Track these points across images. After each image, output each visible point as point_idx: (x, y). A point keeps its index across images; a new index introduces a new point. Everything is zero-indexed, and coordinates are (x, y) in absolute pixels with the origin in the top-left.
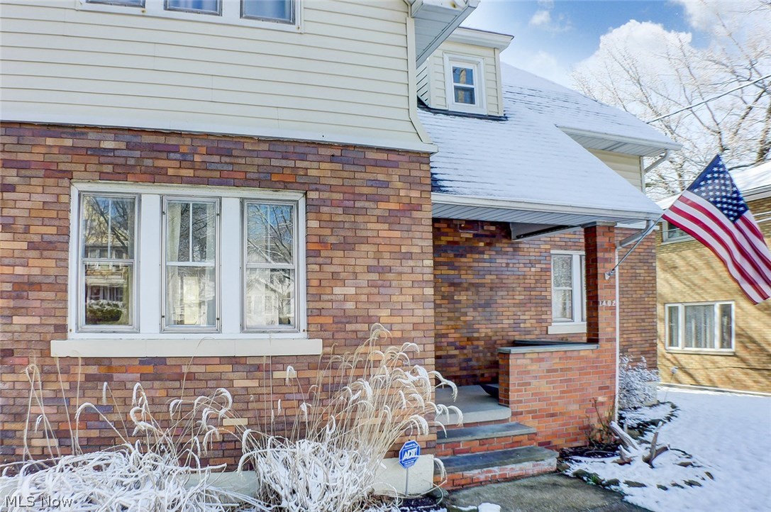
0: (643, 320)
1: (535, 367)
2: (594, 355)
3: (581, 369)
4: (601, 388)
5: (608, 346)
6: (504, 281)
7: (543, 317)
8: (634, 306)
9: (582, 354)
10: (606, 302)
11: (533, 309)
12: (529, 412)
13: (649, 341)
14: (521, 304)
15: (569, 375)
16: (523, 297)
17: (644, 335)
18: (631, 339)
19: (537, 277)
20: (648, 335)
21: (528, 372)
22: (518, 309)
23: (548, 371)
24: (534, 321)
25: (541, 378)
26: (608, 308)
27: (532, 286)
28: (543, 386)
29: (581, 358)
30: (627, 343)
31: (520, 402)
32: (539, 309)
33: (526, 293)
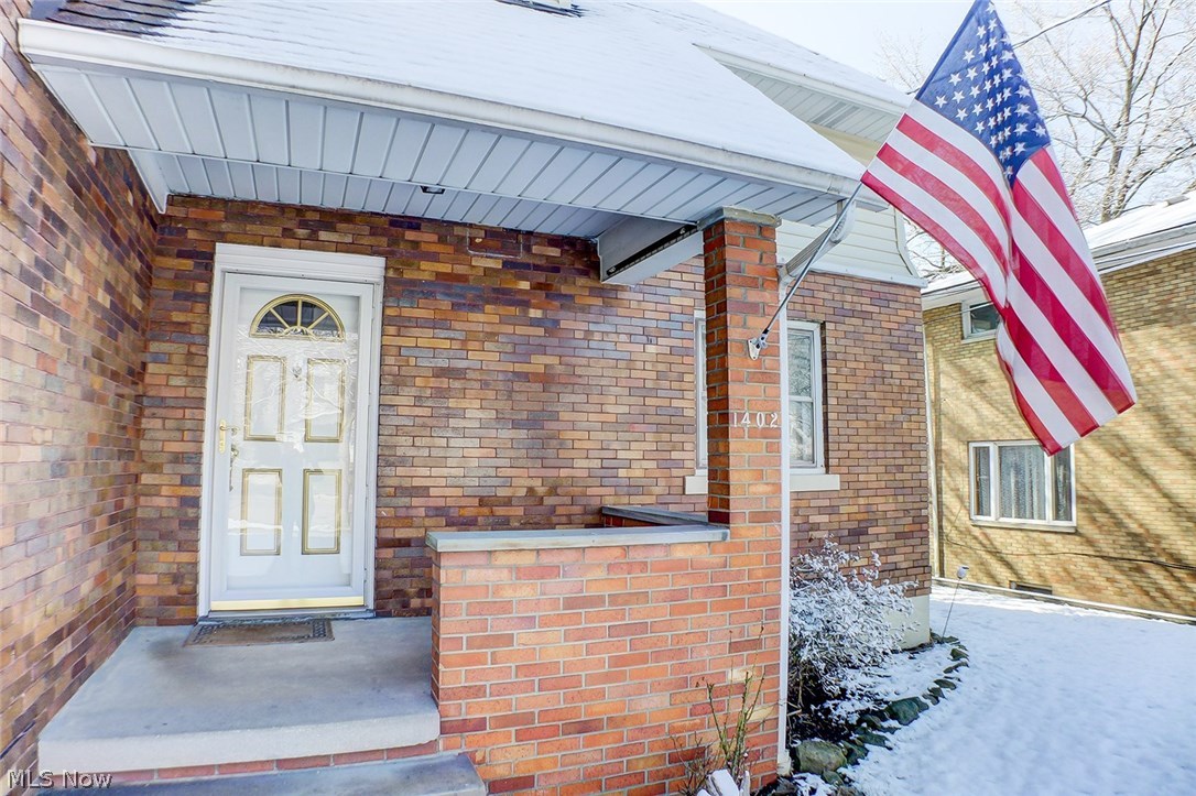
0: (900, 468)
1: (526, 591)
2: (716, 559)
3: (674, 596)
4: (734, 647)
5: (759, 532)
6: (579, 371)
7: (675, 455)
8: (879, 439)
9: (679, 554)
10: (753, 417)
11: (649, 437)
12: (505, 721)
13: (912, 513)
14: (618, 425)
15: (635, 614)
16: (625, 409)
17: (900, 498)
18: (874, 508)
19: (661, 367)
20: (910, 499)
21: (505, 607)
22: (612, 436)
23: (571, 603)
24: (653, 464)
25: (546, 621)
26: (753, 433)
27: (649, 384)
28: (555, 647)
29: (680, 565)
30: (865, 516)
31: (478, 691)
32: (665, 437)
33: (633, 400)
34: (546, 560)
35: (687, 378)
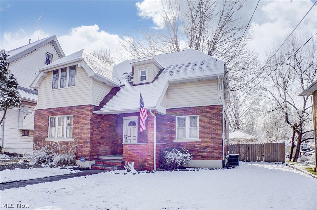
0: (215, 138)
1: (129, 148)
2: (146, 146)
3: (142, 150)
4: (148, 155)
5: (151, 144)
6: (159, 127)
7: (172, 137)
10: (150, 132)
11: (168, 134)
12: (128, 159)
13: (218, 145)
15: (138, 151)
16: (165, 131)
17: (215, 143)
18: (209, 144)
19: (170, 125)
20: (217, 143)
21: (127, 149)
22: (163, 134)
23: (133, 149)
24: (169, 138)
25: (131, 151)
27: (168, 127)
28: (131, 153)
30: (207, 146)
31: (126, 156)
32: (171, 134)
33: (166, 130)
34: (131, 145)
35: (174, 126)
